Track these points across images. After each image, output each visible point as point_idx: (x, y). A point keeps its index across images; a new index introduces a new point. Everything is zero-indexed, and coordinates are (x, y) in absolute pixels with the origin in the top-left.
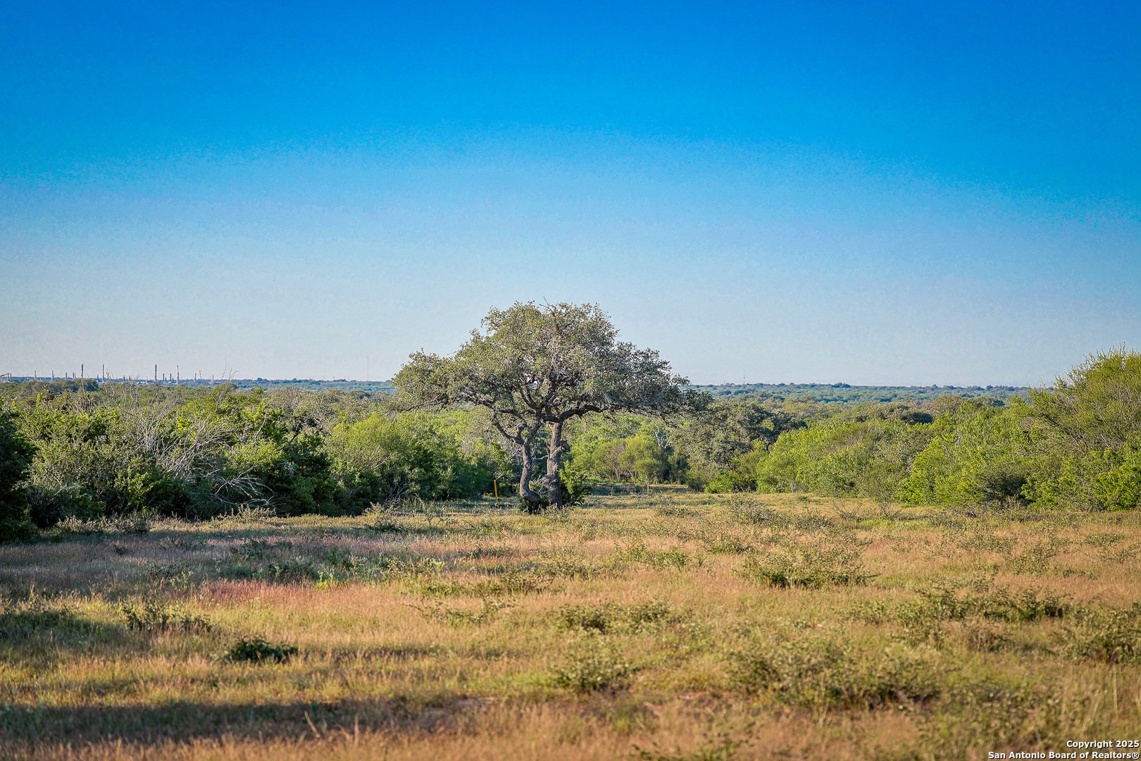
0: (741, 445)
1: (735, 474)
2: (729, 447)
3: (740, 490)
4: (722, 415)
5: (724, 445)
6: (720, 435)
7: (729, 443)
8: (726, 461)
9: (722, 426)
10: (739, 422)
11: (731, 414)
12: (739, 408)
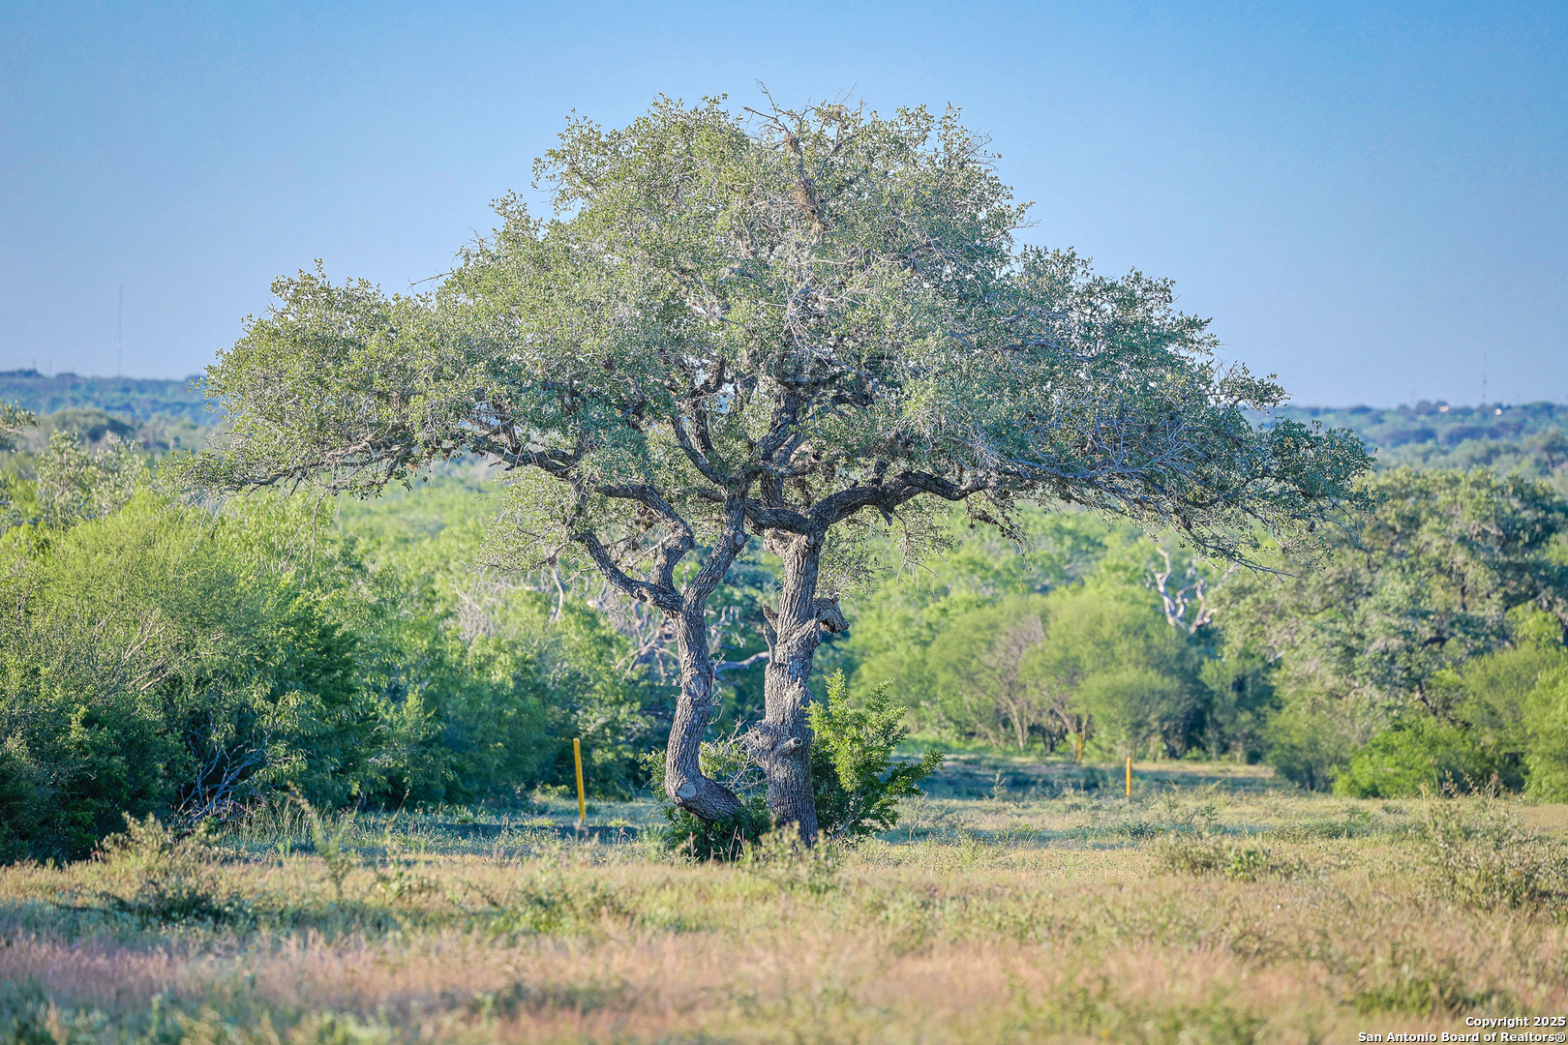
0: (1467, 624)
1: (1446, 730)
2: (1426, 631)
3: (1465, 790)
4: (1401, 517)
5: (1408, 623)
6: (1394, 588)
7: (1425, 615)
8: (1414, 682)
9: (1402, 555)
10: (1462, 540)
11: (1433, 512)
12: (1464, 489)
